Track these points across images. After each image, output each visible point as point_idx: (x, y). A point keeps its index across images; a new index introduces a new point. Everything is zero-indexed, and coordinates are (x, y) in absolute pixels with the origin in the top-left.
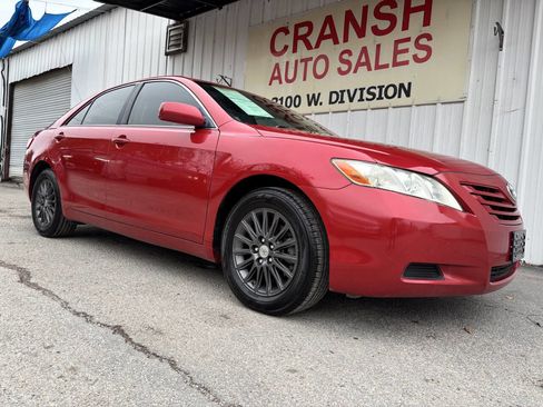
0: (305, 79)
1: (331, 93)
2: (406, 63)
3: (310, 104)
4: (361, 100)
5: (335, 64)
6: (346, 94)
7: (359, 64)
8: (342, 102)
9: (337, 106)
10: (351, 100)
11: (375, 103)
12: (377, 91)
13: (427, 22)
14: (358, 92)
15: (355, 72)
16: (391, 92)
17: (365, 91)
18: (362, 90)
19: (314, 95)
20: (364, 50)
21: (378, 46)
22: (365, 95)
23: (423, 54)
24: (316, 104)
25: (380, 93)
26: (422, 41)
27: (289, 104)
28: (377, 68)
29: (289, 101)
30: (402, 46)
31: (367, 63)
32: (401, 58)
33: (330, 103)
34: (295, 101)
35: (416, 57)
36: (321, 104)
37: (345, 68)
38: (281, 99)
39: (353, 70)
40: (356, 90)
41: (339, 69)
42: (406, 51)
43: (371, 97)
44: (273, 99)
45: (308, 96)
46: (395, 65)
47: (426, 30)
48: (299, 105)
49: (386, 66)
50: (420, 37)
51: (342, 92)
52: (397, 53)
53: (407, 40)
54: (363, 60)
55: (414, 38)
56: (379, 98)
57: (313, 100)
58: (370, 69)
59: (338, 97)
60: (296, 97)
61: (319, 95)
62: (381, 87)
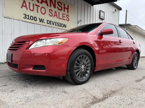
0: (38, 12)
1: (47, 20)
3: (40, 22)
4: (56, 25)
5: (48, 12)
6: (52, 22)
8: (51, 24)
9: (49, 25)
10: (53, 24)
12: (59, 24)
13: (68, 12)
14: (55, 23)
15: (54, 17)
16: (62, 26)
17: (57, 23)
18: (56, 23)
19: (41, 19)
20: (56, 12)
21: (59, 13)
22: (57, 24)
23: (68, 19)
24: (43, 22)
25: (60, 25)
26: (68, 16)
27: (32, 19)
28: (59, 18)
29: (32, 17)
30: (64, 15)
31: (57, 16)
32: (64, 18)
33: (47, 23)
34: (35, 19)
35: (66, 19)
36: (44, 23)
37: (51, 14)
38: (28, 16)
39: (53, 16)
40: (54, 22)
41: (49, 14)
42: (65, 17)
43: (58, 25)
44: (24, 14)
45: (39, 18)
46: (63, 19)
47: (68, 14)
48: (36, 20)
49: (61, 19)
50: (67, 15)
51: (51, 21)
52: (63, 17)
53: (65, 14)
54: (56, 15)
55: (66, 15)
56: (60, 26)
57: (41, 20)
58: (57, 18)
59: (49, 22)
60: (35, 17)
61: (43, 19)
62: (60, 24)
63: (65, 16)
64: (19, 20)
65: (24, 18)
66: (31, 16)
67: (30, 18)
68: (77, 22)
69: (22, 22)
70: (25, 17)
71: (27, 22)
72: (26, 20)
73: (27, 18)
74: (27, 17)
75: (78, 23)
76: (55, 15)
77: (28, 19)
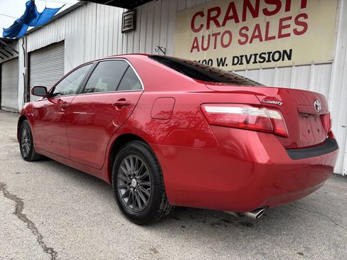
1: (234, 57)
2: (288, 35)
3: (219, 65)
4: (255, 62)
5: (236, 37)
6: (244, 58)
7: (254, 37)
8: (242, 64)
9: (237, 66)
10: (248, 62)
11: (265, 64)
12: (266, 56)
13: (304, 5)
14: (253, 57)
15: (251, 42)
16: (277, 56)
17: (258, 56)
18: (256, 55)
19: (221, 59)
20: (257, 27)
21: (268, 23)
22: (258, 59)
23: (301, 29)
24: (223, 65)
25: (269, 57)
26: (301, 19)
28: (267, 39)
29: (204, 62)
30: (285, 23)
32: (285, 31)
33: (233, 64)
34: (209, 63)
35: (295, 30)
36: (227, 65)
37: (243, 40)
39: (249, 41)
40: (251, 55)
41: (239, 41)
42: (288, 26)
43: (262, 60)
45: (218, 59)
46: (281, 36)
47: (303, 11)
49: (273, 38)
50: (299, 17)
51: (242, 57)
52: (281, 28)
53: (289, 18)
55: (294, 17)
56: (269, 61)
57: (221, 62)
58: (261, 40)
59: (239, 60)
60: (209, 60)
61: (225, 58)
62: (270, 53)
63: (291, 22)
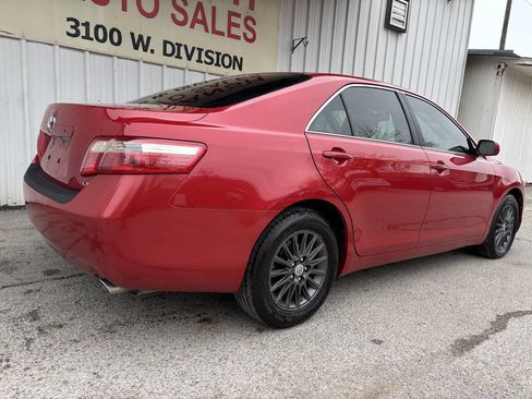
0: (124, 8)
1: (165, 42)
2: (238, 38)
3: (136, 47)
4: (199, 61)
5: (167, 6)
6: (182, 49)
8: (179, 57)
9: (173, 60)
10: (189, 58)
11: (214, 69)
12: (215, 57)
13: (252, 7)
14: (196, 52)
15: (192, 26)
16: (227, 61)
17: (203, 53)
18: (200, 50)
19: (141, 37)
20: (200, 6)
21: (214, 9)
22: (204, 58)
23: (250, 36)
24: (145, 49)
25: (218, 59)
26: (250, 23)
27: (101, 36)
28: (215, 32)
29: (101, 31)
30: (234, 19)
31: (203, 22)
32: (234, 31)
33: (165, 54)
34: (112, 36)
35: (245, 34)
36: (152, 51)
37: (180, 17)
38: (87, 25)
39: (188, 24)
40: (194, 48)
41: (173, 16)
42: (237, 26)
43: (209, 61)
44: (69, 19)
45: (132, 34)
46: (231, 36)
47: (251, 14)
48: (119, 43)
49: (222, 34)
50: (247, 18)
51: (179, 45)
52: (231, 24)
53: (238, 15)
54: (200, 17)
55: (243, 17)
56: (217, 65)
57: (141, 43)
58: (207, 31)
59: (174, 50)
60: (113, 30)
61: (149, 38)
62: (218, 54)
63: (240, 21)
64: (52, 45)
65: (68, 34)
66: (97, 27)
67: (92, 35)
68: (288, 47)
69: (62, 50)
70: (73, 31)
71: (83, 51)
72: (79, 42)
73: (83, 33)
74: (82, 29)
75: (294, 49)
76: (195, 20)
77: (87, 37)
